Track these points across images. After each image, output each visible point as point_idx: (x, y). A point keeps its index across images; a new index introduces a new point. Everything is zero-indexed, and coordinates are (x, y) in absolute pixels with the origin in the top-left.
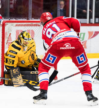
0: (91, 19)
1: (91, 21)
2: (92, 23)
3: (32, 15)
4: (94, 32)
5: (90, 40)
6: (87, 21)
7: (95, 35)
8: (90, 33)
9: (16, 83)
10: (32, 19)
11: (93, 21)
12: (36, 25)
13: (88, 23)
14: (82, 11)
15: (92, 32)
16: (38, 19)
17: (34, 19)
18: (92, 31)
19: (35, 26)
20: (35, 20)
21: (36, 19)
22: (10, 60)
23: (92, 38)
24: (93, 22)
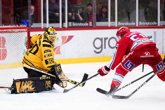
0: (64, 24)
1: (64, 25)
2: (65, 27)
3: (2, 21)
4: (68, 36)
5: (63, 45)
6: (60, 25)
7: (68, 40)
8: (63, 38)
9: (63, 80)
10: (2, 26)
11: (66, 25)
12: (7, 32)
13: (61, 27)
14: (55, 14)
15: (66, 37)
16: (8, 25)
17: (5, 25)
18: (65, 35)
19: (5, 33)
20: (6, 27)
21: (7, 25)
22: (50, 59)
23: (65, 43)
24: (67, 27)
